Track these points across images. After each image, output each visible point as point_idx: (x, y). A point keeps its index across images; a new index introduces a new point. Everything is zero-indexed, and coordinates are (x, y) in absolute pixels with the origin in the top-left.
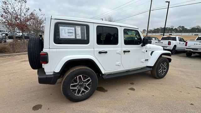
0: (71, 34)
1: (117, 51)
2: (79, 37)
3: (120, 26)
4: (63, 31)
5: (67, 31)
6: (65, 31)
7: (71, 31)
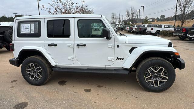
0: (27, 30)
1: (68, 45)
2: (33, 32)
3: (73, 17)
4: (22, 28)
5: (25, 27)
6: (23, 27)
7: (28, 27)
